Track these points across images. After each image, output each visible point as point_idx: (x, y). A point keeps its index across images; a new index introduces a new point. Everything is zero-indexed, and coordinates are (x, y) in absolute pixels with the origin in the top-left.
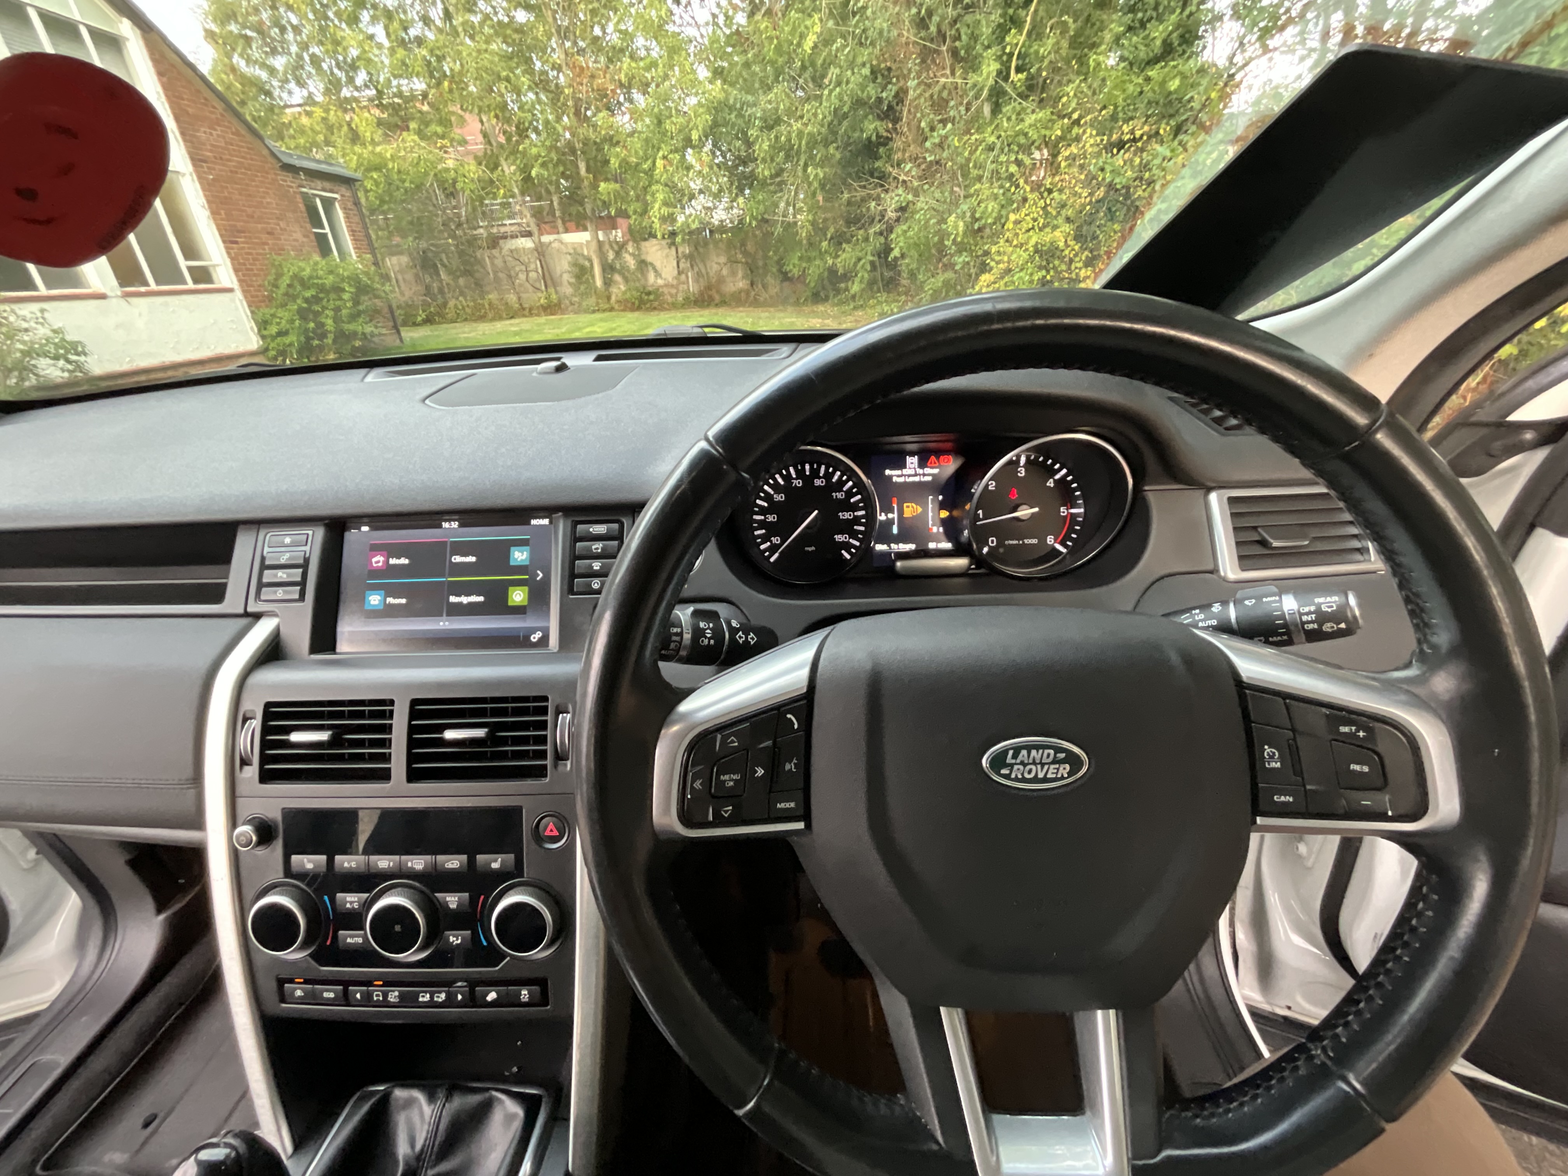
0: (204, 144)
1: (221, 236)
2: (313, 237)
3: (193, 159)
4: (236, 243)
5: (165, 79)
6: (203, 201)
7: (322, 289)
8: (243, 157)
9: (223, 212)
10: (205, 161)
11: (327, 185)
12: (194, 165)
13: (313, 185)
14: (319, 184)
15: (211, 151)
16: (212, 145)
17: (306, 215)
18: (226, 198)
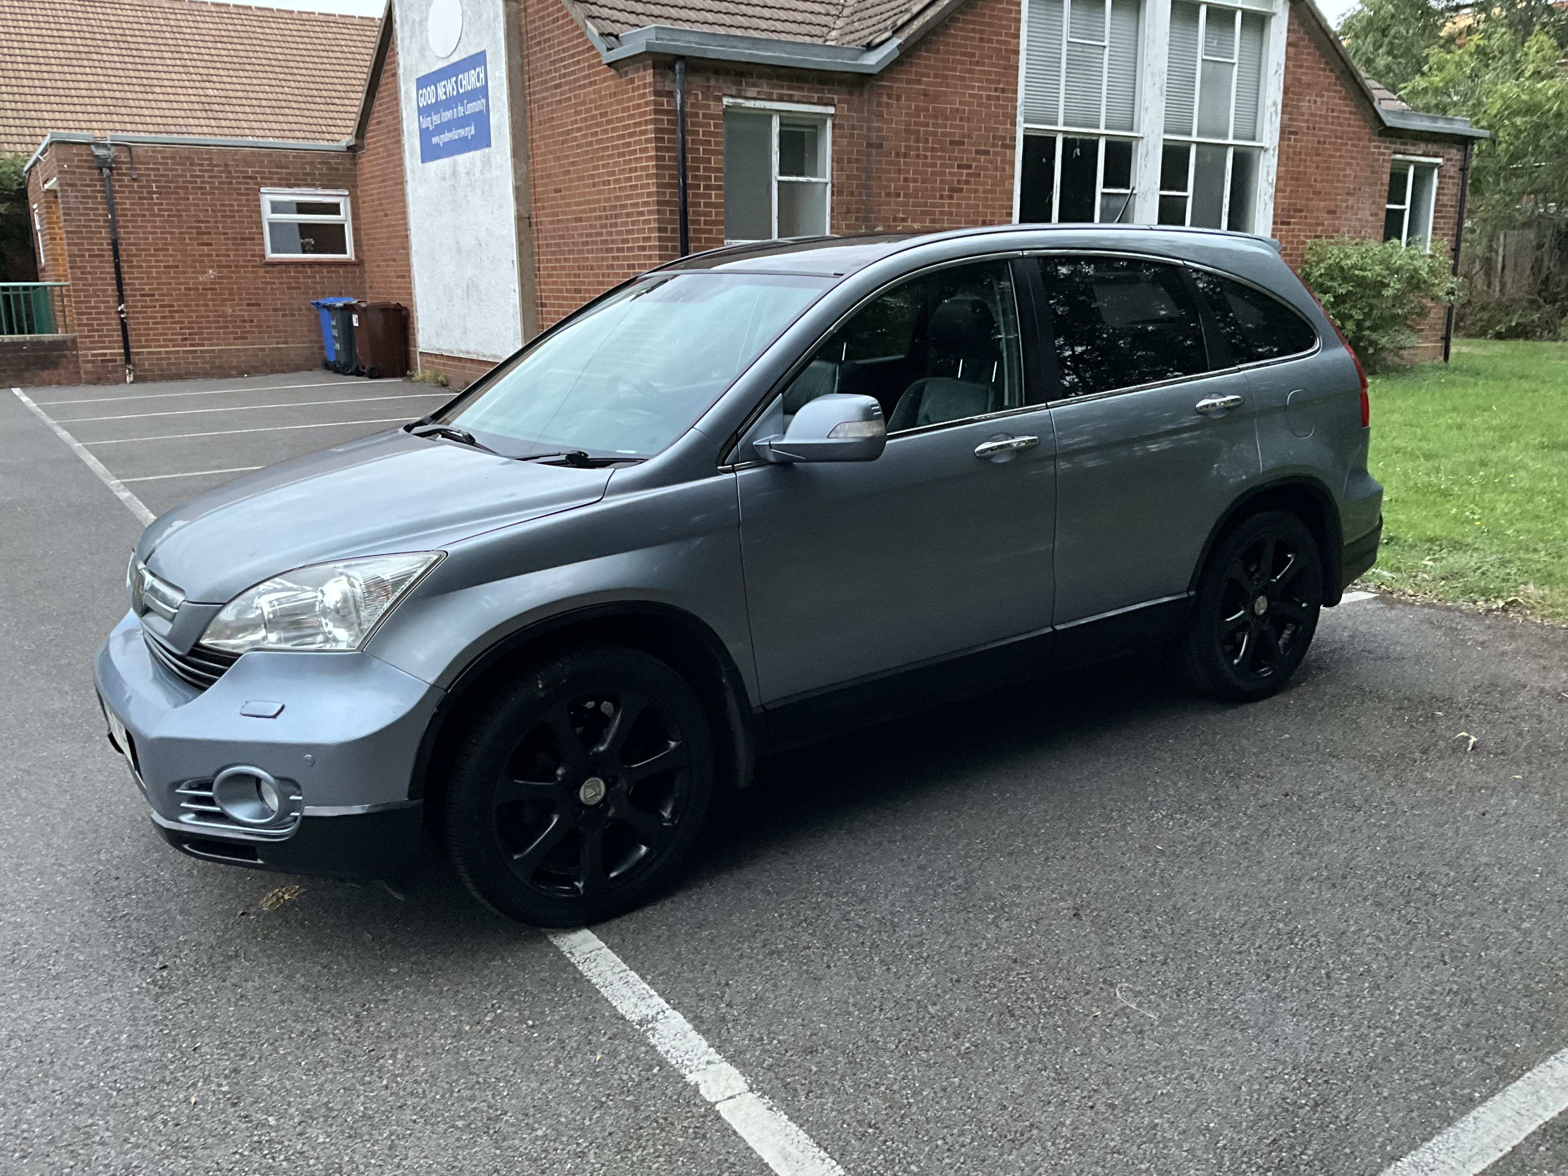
0: (1303, 114)
1: (1275, 216)
2: (1383, 215)
3: (1282, 132)
4: (1288, 224)
5: (1292, 50)
6: (1273, 177)
7: (1361, 282)
8: (1340, 124)
9: (1288, 189)
10: (1295, 133)
11: (1432, 148)
12: (1281, 139)
13: (1411, 149)
14: (1422, 148)
15: (1307, 121)
16: (1312, 115)
17: (1387, 188)
18: (1299, 172)
